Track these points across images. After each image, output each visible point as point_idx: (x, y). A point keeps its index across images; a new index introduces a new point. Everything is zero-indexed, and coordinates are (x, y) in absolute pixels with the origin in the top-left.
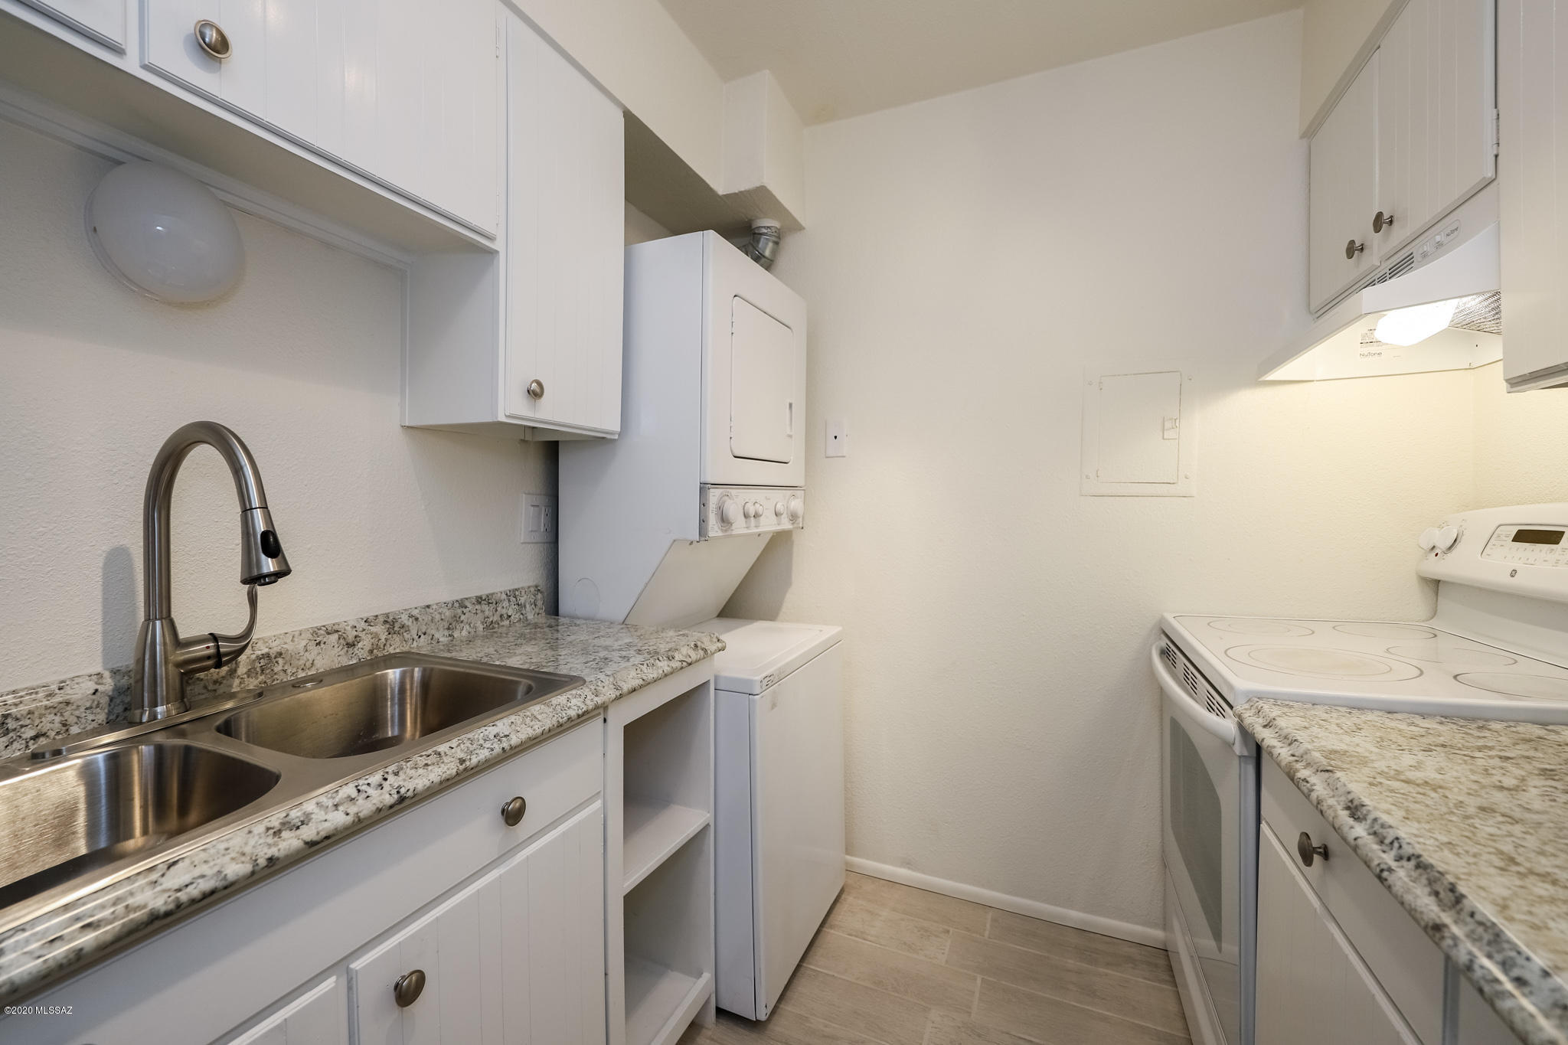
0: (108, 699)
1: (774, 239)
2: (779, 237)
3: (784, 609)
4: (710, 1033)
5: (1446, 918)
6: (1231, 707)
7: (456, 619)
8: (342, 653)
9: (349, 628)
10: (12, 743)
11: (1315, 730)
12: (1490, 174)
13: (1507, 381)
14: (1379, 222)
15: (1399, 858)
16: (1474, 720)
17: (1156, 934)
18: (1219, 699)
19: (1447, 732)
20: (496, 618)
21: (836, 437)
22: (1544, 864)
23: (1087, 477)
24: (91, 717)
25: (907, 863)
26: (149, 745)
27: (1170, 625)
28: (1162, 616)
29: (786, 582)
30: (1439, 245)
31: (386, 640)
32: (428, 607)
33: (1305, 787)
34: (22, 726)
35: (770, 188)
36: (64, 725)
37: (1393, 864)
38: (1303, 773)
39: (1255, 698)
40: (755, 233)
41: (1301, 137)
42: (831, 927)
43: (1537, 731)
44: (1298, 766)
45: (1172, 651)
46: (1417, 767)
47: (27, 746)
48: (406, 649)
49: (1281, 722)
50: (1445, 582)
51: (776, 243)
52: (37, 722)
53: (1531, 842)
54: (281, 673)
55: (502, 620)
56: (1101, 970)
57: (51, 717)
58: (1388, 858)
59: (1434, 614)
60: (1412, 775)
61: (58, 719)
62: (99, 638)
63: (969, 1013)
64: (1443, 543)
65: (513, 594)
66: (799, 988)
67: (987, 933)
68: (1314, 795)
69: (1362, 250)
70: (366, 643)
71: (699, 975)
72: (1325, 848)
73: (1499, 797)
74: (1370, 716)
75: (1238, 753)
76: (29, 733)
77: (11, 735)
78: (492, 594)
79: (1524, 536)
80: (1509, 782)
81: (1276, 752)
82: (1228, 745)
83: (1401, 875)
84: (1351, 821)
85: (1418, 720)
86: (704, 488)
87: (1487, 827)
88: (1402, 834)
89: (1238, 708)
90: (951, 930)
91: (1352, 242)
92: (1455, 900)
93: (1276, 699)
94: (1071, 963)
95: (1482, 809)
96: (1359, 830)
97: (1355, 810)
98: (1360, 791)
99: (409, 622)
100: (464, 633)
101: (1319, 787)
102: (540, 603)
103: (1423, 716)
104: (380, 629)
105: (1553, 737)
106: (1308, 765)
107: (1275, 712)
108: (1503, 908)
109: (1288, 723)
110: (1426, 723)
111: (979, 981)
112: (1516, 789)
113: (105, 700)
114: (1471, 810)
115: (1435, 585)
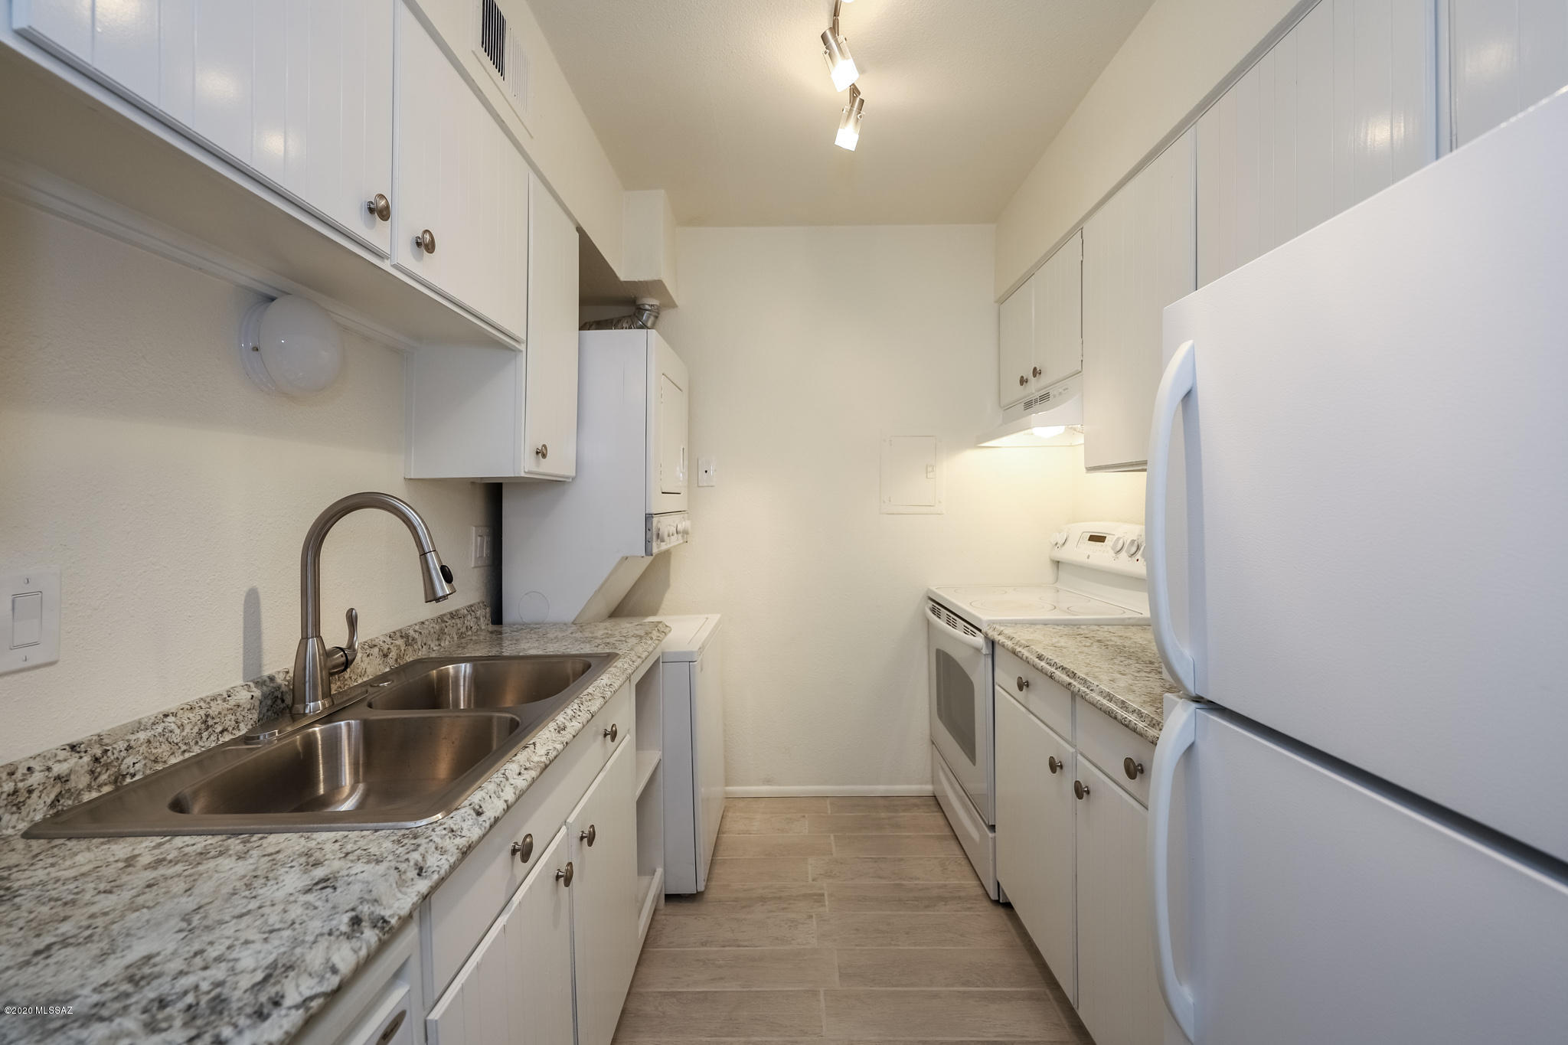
0: (259, 702)
1: (654, 314)
2: (658, 313)
3: (663, 606)
4: (662, 912)
5: (1071, 681)
6: (980, 630)
7: (442, 632)
8: (381, 662)
9: (381, 643)
10: (210, 736)
11: (1019, 633)
12: (1080, 369)
13: (1086, 468)
14: (1036, 372)
15: (1056, 669)
16: (1075, 625)
17: (927, 788)
18: (973, 627)
19: (1066, 630)
20: (464, 630)
21: (706, 472)
22: (1097, 664)
23: (884, 502)
24: (250, 716)
25: (768, 781)
26: (357, 719)
27: (935, 593)
28: (929, 589)
29: (666, 585)
30: (1060, 394)
31: (405, 650)
32: (423, 623)
33: (1020, 655)
34: (216, 723)
35: (664, 281)
36: (237, 722)
37: (1055, 671)
38: (1018, 649)
39: (991, 623)
40: (640, 309)
41: (996, 302)
42: (723, 833)
43: (1097, 628)
44: (1016, 647)
45: (938, 606)
46: (1058, 642)
47: (218, 739)
48: (415, 658)
49: (1006, 632)
50: (1062, 563)
51: (656, 317)
52: (223, 719)
53: (1094, 660)
54: (349, 680)
55: (467, 631)
56: (902, 814)
57: (230, 716)
58: (1053, 670)
59: (1057, 580)
60: (1056, 645)
61: (233, 718)
62: (242, 657)
63: (832, 854)
64: (1061, 542)
65: (470, 609)
66: (716, 871)
67: (829, 812)
68: (1024, 657)
69: (1027, 382)
70: (393, 655)
71: (653, 872)
72: (1027, 682)
73: (1086, 649)
74: (1038, 627)
75: (984, 653)
76: (219, 729)
77: (210, 730)
78: (458, 610)
79: (1093, 538)
80: (1088, 644)
81: (1006, 644)
82: (978, 650)
83: (1058, 674)
84: (1039, 661)
85: (1056, 627)
86: (649, 517)
87: (1081, 657)
88: (1056, 661)
89: (983, 630)
90: (806, 815)
91: (1022, 377)
92: (1074, 675)
93: (1001, 623)
94: (883, 815)
95: (1080, 652)
96: (1043, 663)
97: (1040, 657)
98: (1041, 651)
99: (416, 636)
100: (447, 643)
101: (1025, 653)
102: (488, 615)
103: (1058, 625)
104: (400, 642)
105: (1102, 629)
106: (1020, 646)
107: (1002, 628)
108: (1087, 674)
109: (1008, 631)
110: (1059, 628)
111: (832, 838)
112: (1090, 646)
113: (257, 703)
114: (1076, 653)
115: (1057, 563)
